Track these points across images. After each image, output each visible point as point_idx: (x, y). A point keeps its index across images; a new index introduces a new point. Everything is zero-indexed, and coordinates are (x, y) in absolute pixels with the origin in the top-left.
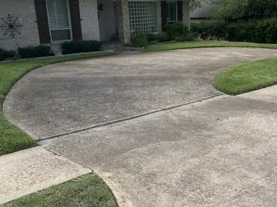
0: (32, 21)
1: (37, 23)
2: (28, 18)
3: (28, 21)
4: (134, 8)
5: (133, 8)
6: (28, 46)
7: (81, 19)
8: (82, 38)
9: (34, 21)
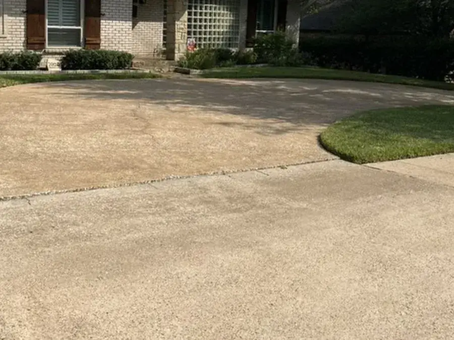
0: (18, 9)
1: (25, 13)
2: (12, 4)
3: (12, 10)
4: (194, 5)
5: (192, 3)
6: (6, 50)
7: (103, 13)
8: (100, 46)
9: (22, 10)
